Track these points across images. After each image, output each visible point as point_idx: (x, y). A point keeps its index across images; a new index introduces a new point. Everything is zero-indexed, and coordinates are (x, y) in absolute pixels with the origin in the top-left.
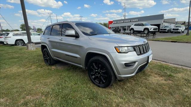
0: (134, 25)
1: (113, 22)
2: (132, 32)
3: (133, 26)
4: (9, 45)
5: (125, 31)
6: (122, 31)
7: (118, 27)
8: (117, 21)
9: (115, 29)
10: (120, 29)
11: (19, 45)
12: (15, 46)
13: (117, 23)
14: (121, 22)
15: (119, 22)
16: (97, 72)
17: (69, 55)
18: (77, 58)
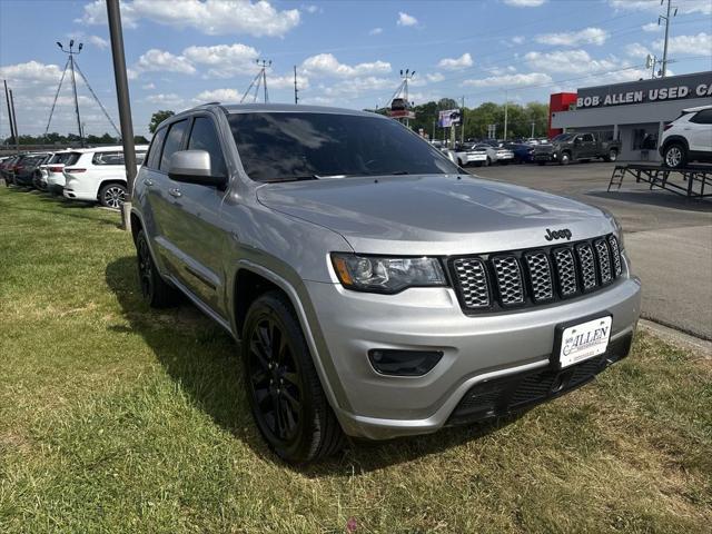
0: (692, 120)
1: (580, 102)
2: (673, 158)
3: (681, 127)
4: (79, 200)
5: (646, 154)
6: (628, 153)
7: (607, 132)
8: (602, 91)
9: (587, 138)
10: (619, 142)
11: (111, 203)
12: (97, 210)
13: (601, 105)
14: (628, 98)
15: (618, 96)
16: (271, 375)
17: (194, 273)
18: (214, 288)
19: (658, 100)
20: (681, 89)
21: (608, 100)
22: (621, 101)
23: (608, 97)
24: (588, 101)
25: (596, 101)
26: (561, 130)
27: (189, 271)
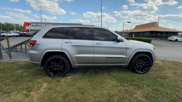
13: (37, 26)
14: (42, 25)
15: (40, 25)
16: (141, 65)
17: (111, 58)
18: (122, 58)
21: (38, 25)
23: (38, 24)
24: (34, 25)
25: (36, 25)
26: (28, 30)
27: (109, 58)
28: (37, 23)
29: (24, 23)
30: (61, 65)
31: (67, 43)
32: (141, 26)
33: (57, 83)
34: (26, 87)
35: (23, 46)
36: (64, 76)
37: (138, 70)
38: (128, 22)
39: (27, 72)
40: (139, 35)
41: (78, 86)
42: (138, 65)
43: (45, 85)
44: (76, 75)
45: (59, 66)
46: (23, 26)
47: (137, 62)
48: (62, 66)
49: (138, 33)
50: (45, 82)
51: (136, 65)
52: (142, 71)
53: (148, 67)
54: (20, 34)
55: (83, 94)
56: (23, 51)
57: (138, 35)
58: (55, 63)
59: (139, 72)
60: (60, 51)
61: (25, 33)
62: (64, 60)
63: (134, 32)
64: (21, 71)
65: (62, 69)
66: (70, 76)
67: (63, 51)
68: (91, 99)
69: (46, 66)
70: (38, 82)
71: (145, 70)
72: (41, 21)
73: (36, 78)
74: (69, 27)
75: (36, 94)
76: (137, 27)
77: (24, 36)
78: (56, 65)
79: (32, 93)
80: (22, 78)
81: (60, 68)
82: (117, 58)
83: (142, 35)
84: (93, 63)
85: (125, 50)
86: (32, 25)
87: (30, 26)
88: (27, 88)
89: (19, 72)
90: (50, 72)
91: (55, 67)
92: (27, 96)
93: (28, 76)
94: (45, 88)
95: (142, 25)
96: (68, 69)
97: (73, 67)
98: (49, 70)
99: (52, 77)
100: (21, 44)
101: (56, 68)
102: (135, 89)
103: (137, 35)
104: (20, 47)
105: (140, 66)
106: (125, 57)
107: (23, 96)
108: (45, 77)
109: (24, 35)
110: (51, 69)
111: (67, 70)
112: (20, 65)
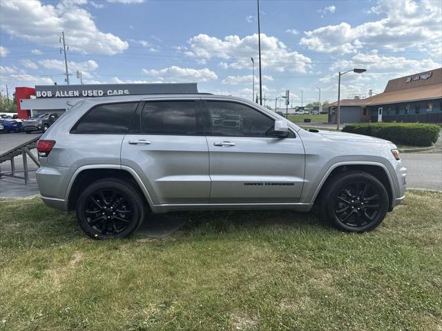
13: (53, 96)
14: (70, 94)
15: (63, 92)
16: (353, 204)
17: (260, 184)
18: (292, 184)
19: (88, 96)
20: (99, 91)
21: (57, 94)
22: (66, 95)
23: (57, 92)
24: (44, 94)
25: (50, 94)
26: (29, 111)
27: (252, 184)
28: (54, 88)
29: (17, 88)
30: (119, 207)
31: (136, 144)
32: (409, 80)
33: (109, 252)
34: (34, 259)
35: (18, 159)
36: (129, 236)
37: (345, 223)
38: (356, 71)
39: (32, 226)
40: (402, 113)
41: (163, 259)
42: (343, 207)
43: (79, 256)
44: (163, 236)
45: (114, 210)
46: (12, 98)
47: (341, 198)
48: (123, 209)
49: (397, 106)
50: (78, 250)
51: (337, 207)
52: (359, 226)
53: (375, 212)
54: (5, 127)
55: (172, 274)
56: (16, 175)
57: (397, 113)
58: (105, 201)
59: (349, 226)
60: (118, 166)
61: (18, 120)
62: (130, 191)
63: (380, 106)
64: (18, 225)
65: (123, 216)
66: (146, 237)
67: (124, 167)
68: (190, 285)
69: (80, 209)
70: (60, 249)
71: (369, 221)
72: (67, 80)
73: (55, 242)
74: (139, 100)
75: (58, 272)
76: (393, 86)
77: (16, 132)
78: (106, 205)
79: (47, 272)
80: (22, 239)
81: (117, 213)
82: (275, 186)
83: (411, 112)
84: (209, 200)
85: (301, 162)
86: (39, 94)
87: (33, 97)
88: (34, 261)
89: (13, 226)
90: (92, 224)
91: (103, 210)
92: (37, 276)
93: (35, 237)
94: (80, 262)
95: (412, 77)
96: (140, 217)
97: (154, 211)
98: (89, 220)
99: (98, 239)
100: (10, 155)
101: (107, 215)
102: (319, 268)
103: (393, 113)
104: (8, 162)
105: (350, 210)
106: (301, 180)
107: (27, 276)
108: (80, 238)
109: (17, 129)
110: (93, 217)
111: (135, 220)
112: (13, 210)
